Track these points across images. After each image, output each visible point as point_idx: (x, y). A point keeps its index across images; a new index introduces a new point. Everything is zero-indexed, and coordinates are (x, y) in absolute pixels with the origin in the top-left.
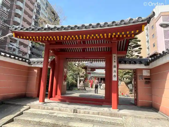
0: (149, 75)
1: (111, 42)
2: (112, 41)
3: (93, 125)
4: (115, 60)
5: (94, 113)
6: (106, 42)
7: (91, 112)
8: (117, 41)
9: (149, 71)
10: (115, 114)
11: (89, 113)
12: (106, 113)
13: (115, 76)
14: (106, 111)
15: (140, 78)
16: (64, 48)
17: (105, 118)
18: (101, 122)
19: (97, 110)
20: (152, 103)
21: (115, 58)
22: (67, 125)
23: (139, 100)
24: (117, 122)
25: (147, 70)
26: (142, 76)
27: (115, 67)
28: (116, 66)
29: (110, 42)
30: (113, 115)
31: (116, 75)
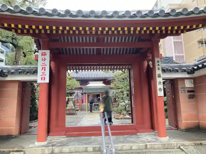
0: (192, 86)
4: (159, 67)
9: (192, 80)
12: (156, 144)
15: (182, 90)
20: (199, 123)
21: (159, 63)
23: (183, 121)
25: (190, 80)
26: (184, 88)
27: (159, 76)
28: (161, 75)
31: (162, 88)
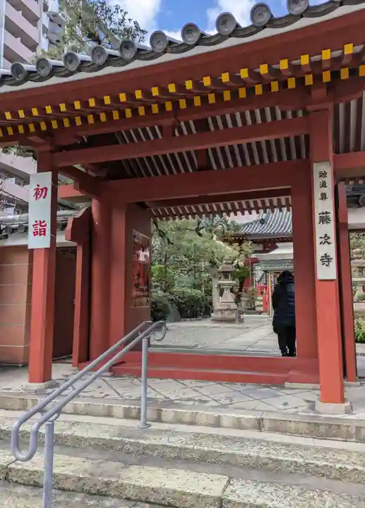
1: (306, 113)
2: (309, 108)
3: (229, 482)
4: (324, 190)
5: (239, 425)
6: (284, 114)
7: (228, 416)
8: (330, 106)
10: (330, 426)
11: (217, 423)
12: (290, 421)
13: (326, 259)
14: (296, 414)
16: (120, 161)
17: (287, 445)
18: (266, 464)
19: (254, 410)
21: (325, 179)
22: (113, 480)
24: (338, 466)
27: (324, 219)
28: (332, 216)
29: (300, 114)
30: (323, 429)
31: (333, 254)
